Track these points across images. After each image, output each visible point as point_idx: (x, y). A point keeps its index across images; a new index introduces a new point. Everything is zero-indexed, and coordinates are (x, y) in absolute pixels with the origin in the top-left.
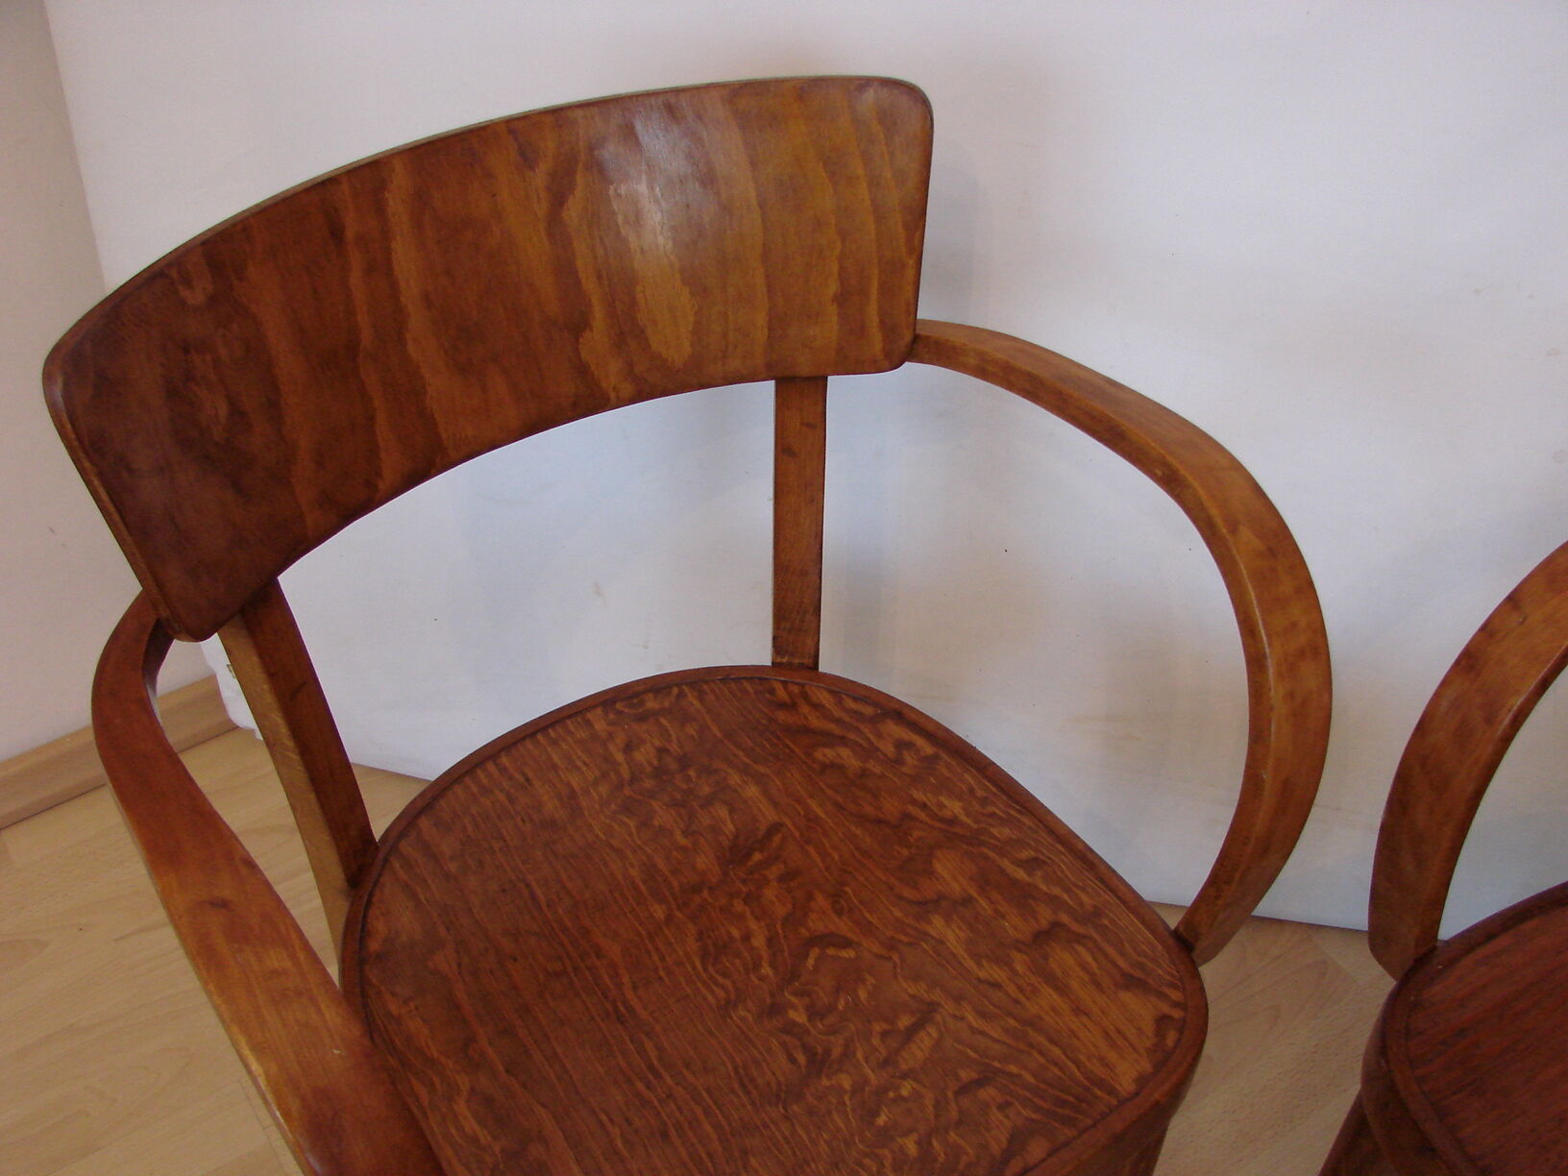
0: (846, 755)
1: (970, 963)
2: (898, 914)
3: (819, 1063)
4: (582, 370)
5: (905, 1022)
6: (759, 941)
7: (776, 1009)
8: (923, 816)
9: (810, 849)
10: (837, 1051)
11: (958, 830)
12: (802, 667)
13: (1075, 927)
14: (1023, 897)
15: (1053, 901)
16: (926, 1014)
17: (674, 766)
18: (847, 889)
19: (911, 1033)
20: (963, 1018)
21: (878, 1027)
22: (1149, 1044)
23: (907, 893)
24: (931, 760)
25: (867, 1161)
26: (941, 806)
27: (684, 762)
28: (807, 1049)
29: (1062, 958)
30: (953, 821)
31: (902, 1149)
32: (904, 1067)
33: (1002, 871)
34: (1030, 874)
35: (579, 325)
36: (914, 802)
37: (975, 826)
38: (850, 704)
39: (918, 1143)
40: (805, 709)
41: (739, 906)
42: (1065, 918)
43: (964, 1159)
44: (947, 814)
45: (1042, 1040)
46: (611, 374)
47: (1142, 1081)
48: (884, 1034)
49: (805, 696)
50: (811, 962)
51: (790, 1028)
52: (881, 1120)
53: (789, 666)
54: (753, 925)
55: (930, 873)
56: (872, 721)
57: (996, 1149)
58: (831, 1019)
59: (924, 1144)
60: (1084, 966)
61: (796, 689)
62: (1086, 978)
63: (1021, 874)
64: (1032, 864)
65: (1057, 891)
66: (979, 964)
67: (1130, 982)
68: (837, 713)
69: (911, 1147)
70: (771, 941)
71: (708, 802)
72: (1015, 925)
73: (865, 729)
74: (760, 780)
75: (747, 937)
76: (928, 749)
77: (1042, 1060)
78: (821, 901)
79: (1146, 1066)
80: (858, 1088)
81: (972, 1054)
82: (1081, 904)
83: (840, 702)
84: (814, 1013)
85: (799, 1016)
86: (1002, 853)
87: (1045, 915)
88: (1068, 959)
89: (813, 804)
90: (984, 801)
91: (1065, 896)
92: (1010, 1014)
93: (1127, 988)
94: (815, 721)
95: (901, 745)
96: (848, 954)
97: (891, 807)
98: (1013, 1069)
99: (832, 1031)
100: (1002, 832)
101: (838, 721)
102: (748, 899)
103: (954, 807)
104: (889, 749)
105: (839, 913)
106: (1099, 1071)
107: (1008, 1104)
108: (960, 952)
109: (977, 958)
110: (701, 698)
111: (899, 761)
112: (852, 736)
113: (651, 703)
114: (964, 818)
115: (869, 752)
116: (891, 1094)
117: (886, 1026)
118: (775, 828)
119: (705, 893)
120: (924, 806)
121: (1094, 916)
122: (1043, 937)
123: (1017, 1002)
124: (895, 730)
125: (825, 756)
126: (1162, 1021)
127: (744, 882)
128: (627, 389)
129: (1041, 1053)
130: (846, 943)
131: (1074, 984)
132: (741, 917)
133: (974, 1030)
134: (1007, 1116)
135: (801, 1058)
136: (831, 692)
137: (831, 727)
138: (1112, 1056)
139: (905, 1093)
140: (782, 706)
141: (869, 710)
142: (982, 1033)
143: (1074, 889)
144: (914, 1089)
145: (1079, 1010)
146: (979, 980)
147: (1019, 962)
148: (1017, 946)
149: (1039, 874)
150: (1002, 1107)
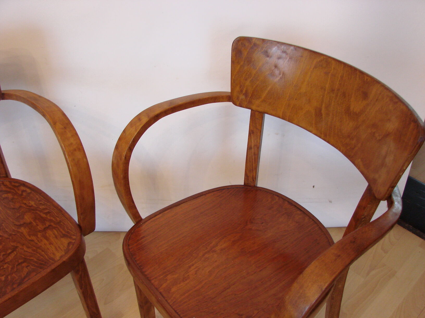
0: (10, 195)
1: (28, 237)
2: (14, 228)
5: (10, 251)
8: (24, 206)
11: (32, 208)
13: (54, 226)
14: (43, 220)
15: (51, 221)
16: (15, 249)
18: (3, 225)
19: (10, 254)
20: (23, 249)
21: (2, 254)
22: (65, 249)
23: (17, 223)
24: (29, 194)
26: (30, 203)
29: (50, 233)
30: (32, 206)
32: (6, 261)
33: (40, 216)
34: (46, 215)
36: (23, 203)
37: (36, 207)
38: (14, 184)
39: (5, 277)
40: (2, 186)
42: (52, 224)
43: (15, 279)
44: (30, 205)
45: (40, 251)
47: (61, 257)
48: (4, 255)
49: (3, 183)
55: (23, 218)
56: (18, 187)
57: (23, 276)
59: (7, 277)
60: (54, 234)
61: (1, 182)
62: (54, 236)
63: (44, 216)
64: (47, 213)
65: (52, 218)
66: (30, 237)
68: (10, 186)
69: (3, 278)
72: (40, 227)
73: (15, 189)
76: (29, 191)
77: (39, 255)
79: (63, 253)
81: (23, 256)
82: (57, 220)
83: (11, 184)
86: (41, 211)
87: (48, 224)
90: (40, 201)
91: (54, 219)
92: (34, 246)
93: (63, 237)
94: (4, 189)
95: (23, 191)
97: (18, 205)
98: (32, 258)
100: (42, 207)
101: (10, 188)
103: (32, 203)
104: (20, 192)
106: (52, 256)
107: (29, 266)
108: (26, 234)
109: (30, 235)
111: (22, 195)
112: (12, 191)
114: (34, 205)
115: (15, 194)
116: (2, 268)
117: (4, 253)
120: (25, 204)
121: (59, 223)
122: (45, 229)
123: (37, 244)
124: (22, 188)
125: (5, 196)
126: (69, 243)
129: (40, 254)
131: (51, 238)
133: (25, 251)
134: (28, 269)
138: (56, 252)
139: (5, 267)
141: (17, 185)
142: (27, 251)
143: (56, 217)
144: (7, 266)
145: (50, 244)
146: (29, 240)
147: (39, 235)
148: (40, 231)
149: (49, 215)
150: (27, 267)
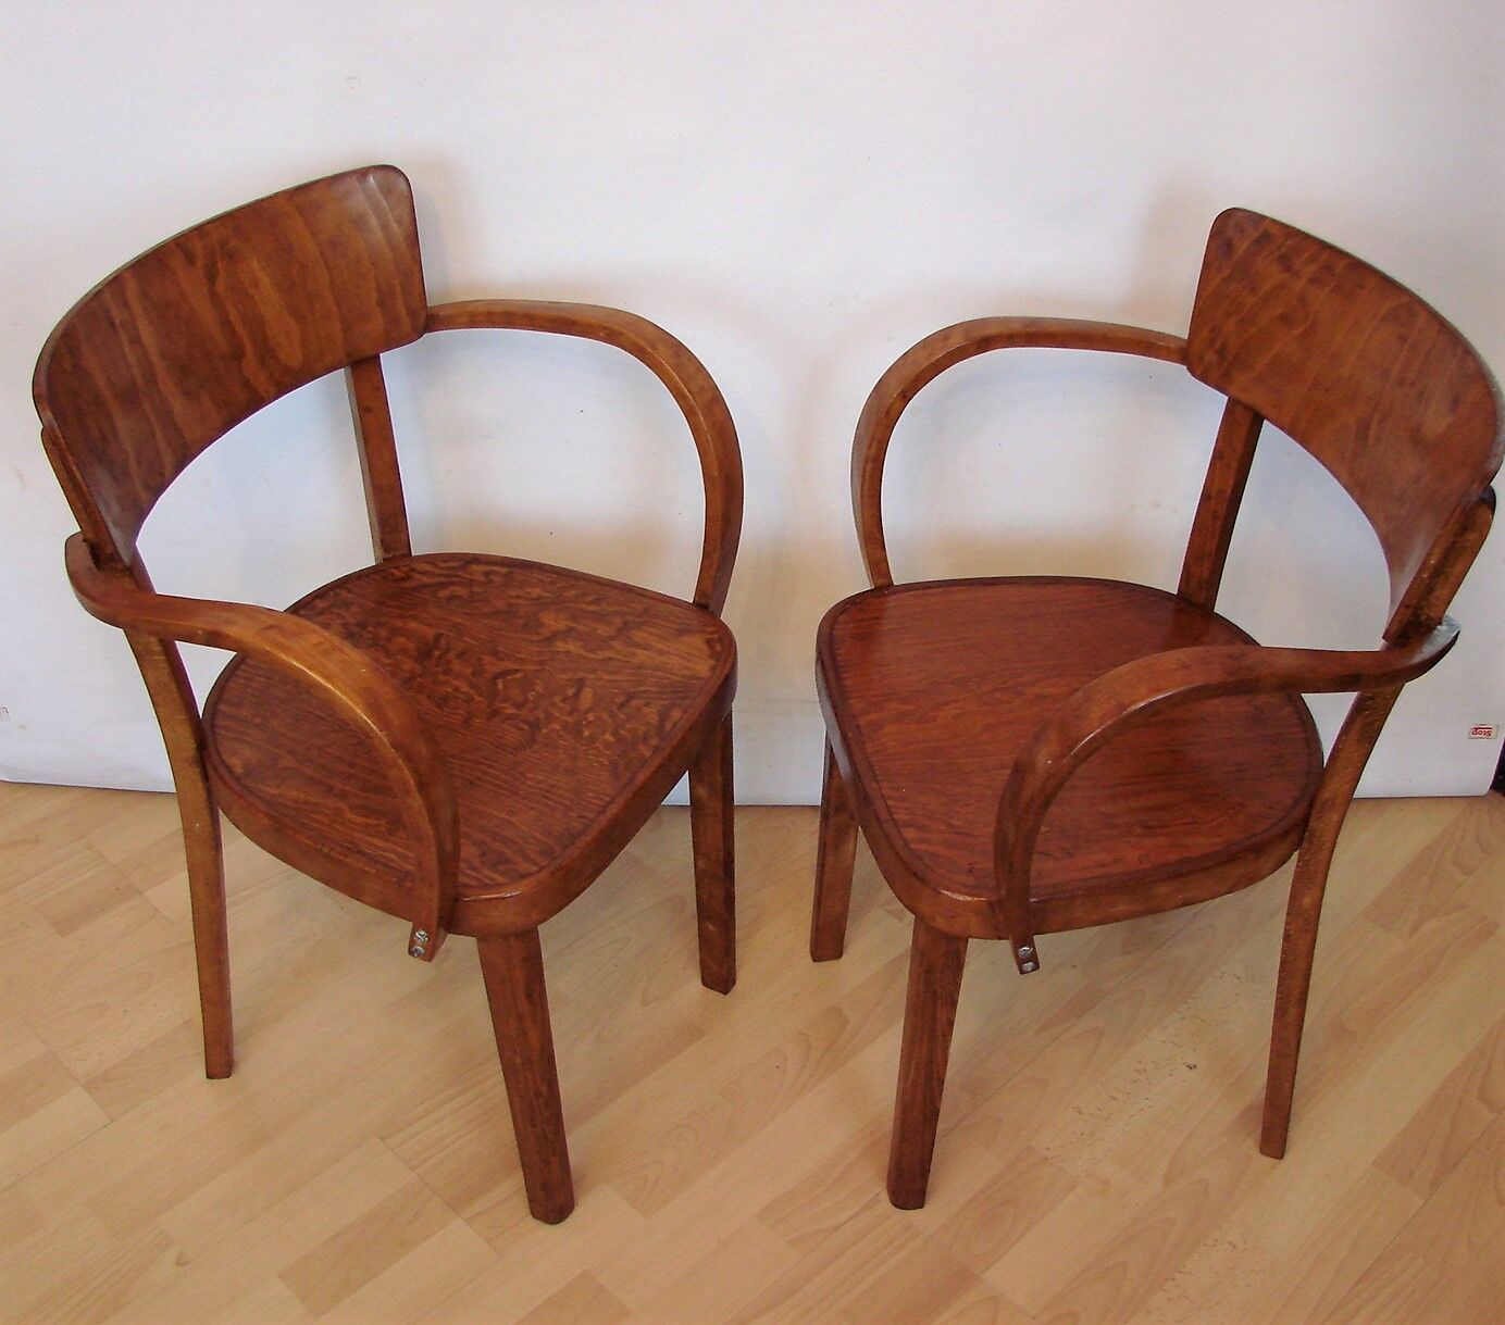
0: (458, 590)
1: (591, 656)
2: (536, 649)
3: (535, 726)
4: (247, 384)
5: (571, 691)
6: (465, 688)
7: (496, 713)
8: (521, 602)
9: (466, 639)
10: (542, 716)
11: (544, 601)
12: (403, 556)
13: (638, 620)
14: (599, 617)
15: (620, 613)
16: (580, 684)
17: (357, 629)
18: (499, 648)
19: (577, 696)
20: (600, 679)
21: (557, 699)
22: (708, 653)
23: (535, 638)
24: (508, 575)
25: (591, 752)
26: (529, 593)
27: (362, 625)
28: (525, 722)
29: (640, 635)
30: (539, 598)
31: (606, 740)
32: (583, 708)
33: (583, 610)
34: (598, 606)
35: (238, 355)
36: (511, 597)
37: (554, 596)
38: (444, 565)
39: (612, 735)
40: (418, 576)
41: (443, 678)
42: (631, 618)
43: (640, 732)
44: (534, 596)
45: (650, 672)
46: (262, 383)
47: (712, 669)
48: (563, 701)
49: (413, 570)
50: (501, 687)
51: (509, 717)
52: (586, 733)
53: (394, 558)
54: (457, 683)
55: (542, 625)
56: (463, 568)
57: (654, 722)
58: (530, 705)
59: (615, 733)
60: (651, 634)
61: (406, 569)
62: (657, 638)
63: (592, 608)
64: (597, 601)
65: (617, 608)
66: (594, 653)
67: (681, 632)
68: (440, 572)
69: (609, 737)
70: (472, 686)
71: (389, 640)
72: (603, 630)
73: (460, 573)
74: (415, 618)
75: (457, 689)
76: (505, 570)
77: (655, 679)
78: (486, 659)
79: (711, 662)
80: (565, 726)
81: (616, 691)
82: (635, 609)
83: (436, 566)
84: (519, 706)
85: (511, 711)
86: (577, 603)
87: (618, 621)
88: (642, 634)
89: (452, 618)
90: (552, 583)
91: (624, 609)
92: (626, 668)
93: (681, 635)
94: (426, 580)
95: (487, 574)
96: (519, 675)
97: (500, 605)
98: (643, 689)
99: (532, 711)
100: (571, 593)
101: (441, 575)
102: (445, 673)
103: (536, 592)
104: (482, 578)
105: (502, 660)
106: (687, 672)
107: (650, 703)
108: (582, 652)
109: (593, 651)
110: (350, 591)
111: (490, 581)
112: (455, 579)
113: (321, 604)
114: (544, 594)
115: (471, 583)
116: (584, 722)
117: (561, 697)
118: (438, 637)
119: (419, 679)
120: (519, 597)
121: (646, 611)
122: (623, 631)
123: (626, 661)
124: (475, 567)
125: (445, 594)
126: (709, 642)
127: (437, 666)
128: (273, 390)
129: (652, 677)
130: (517, 671)
131: (654, 644)
132: (446, 682)
133: (610, 681)
134: (652, 708)
135: (526, 727)
136: (428, 563)
137: (442, 579)
138: (691, 665)
139: (591, 719)
140: (403, 579)
141: (455, 564)
142: (617, 681)
143: (627, 604)
144: (594, 715)
145: (661, 653)
146: (601, 660)
147: (617, 644)
148: (612, 638)
149: (603, 604)
150: (646, 705)
